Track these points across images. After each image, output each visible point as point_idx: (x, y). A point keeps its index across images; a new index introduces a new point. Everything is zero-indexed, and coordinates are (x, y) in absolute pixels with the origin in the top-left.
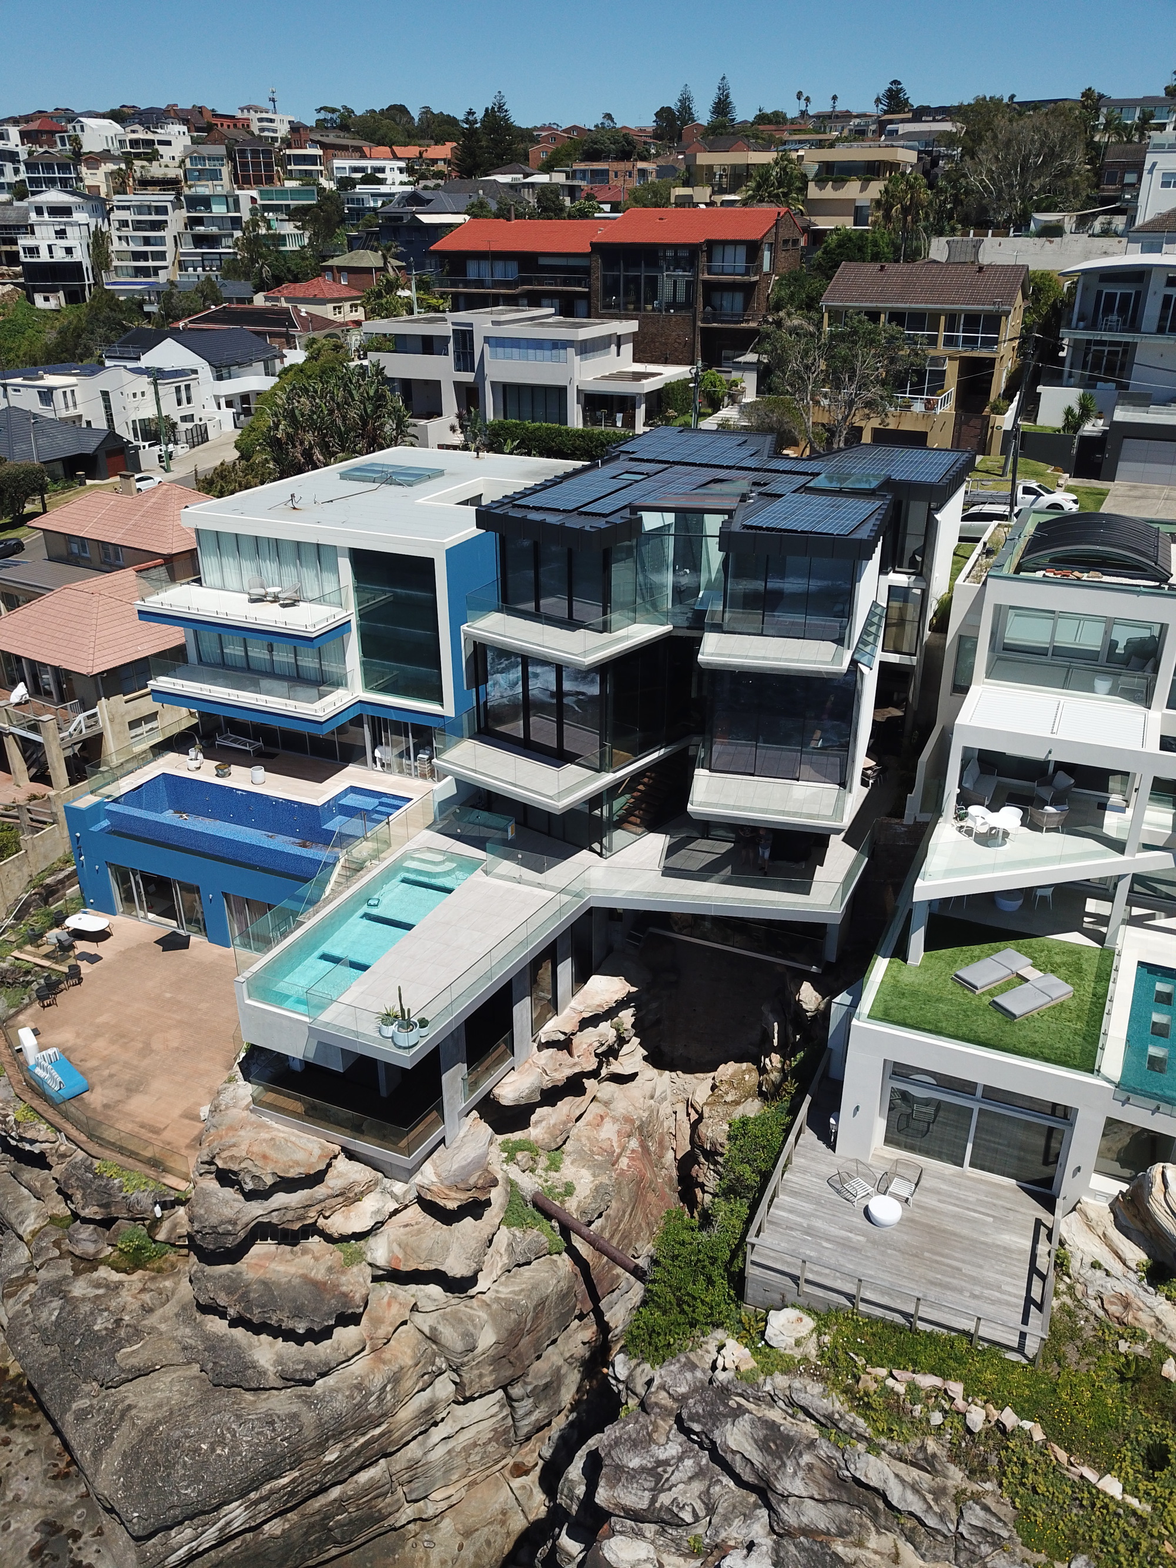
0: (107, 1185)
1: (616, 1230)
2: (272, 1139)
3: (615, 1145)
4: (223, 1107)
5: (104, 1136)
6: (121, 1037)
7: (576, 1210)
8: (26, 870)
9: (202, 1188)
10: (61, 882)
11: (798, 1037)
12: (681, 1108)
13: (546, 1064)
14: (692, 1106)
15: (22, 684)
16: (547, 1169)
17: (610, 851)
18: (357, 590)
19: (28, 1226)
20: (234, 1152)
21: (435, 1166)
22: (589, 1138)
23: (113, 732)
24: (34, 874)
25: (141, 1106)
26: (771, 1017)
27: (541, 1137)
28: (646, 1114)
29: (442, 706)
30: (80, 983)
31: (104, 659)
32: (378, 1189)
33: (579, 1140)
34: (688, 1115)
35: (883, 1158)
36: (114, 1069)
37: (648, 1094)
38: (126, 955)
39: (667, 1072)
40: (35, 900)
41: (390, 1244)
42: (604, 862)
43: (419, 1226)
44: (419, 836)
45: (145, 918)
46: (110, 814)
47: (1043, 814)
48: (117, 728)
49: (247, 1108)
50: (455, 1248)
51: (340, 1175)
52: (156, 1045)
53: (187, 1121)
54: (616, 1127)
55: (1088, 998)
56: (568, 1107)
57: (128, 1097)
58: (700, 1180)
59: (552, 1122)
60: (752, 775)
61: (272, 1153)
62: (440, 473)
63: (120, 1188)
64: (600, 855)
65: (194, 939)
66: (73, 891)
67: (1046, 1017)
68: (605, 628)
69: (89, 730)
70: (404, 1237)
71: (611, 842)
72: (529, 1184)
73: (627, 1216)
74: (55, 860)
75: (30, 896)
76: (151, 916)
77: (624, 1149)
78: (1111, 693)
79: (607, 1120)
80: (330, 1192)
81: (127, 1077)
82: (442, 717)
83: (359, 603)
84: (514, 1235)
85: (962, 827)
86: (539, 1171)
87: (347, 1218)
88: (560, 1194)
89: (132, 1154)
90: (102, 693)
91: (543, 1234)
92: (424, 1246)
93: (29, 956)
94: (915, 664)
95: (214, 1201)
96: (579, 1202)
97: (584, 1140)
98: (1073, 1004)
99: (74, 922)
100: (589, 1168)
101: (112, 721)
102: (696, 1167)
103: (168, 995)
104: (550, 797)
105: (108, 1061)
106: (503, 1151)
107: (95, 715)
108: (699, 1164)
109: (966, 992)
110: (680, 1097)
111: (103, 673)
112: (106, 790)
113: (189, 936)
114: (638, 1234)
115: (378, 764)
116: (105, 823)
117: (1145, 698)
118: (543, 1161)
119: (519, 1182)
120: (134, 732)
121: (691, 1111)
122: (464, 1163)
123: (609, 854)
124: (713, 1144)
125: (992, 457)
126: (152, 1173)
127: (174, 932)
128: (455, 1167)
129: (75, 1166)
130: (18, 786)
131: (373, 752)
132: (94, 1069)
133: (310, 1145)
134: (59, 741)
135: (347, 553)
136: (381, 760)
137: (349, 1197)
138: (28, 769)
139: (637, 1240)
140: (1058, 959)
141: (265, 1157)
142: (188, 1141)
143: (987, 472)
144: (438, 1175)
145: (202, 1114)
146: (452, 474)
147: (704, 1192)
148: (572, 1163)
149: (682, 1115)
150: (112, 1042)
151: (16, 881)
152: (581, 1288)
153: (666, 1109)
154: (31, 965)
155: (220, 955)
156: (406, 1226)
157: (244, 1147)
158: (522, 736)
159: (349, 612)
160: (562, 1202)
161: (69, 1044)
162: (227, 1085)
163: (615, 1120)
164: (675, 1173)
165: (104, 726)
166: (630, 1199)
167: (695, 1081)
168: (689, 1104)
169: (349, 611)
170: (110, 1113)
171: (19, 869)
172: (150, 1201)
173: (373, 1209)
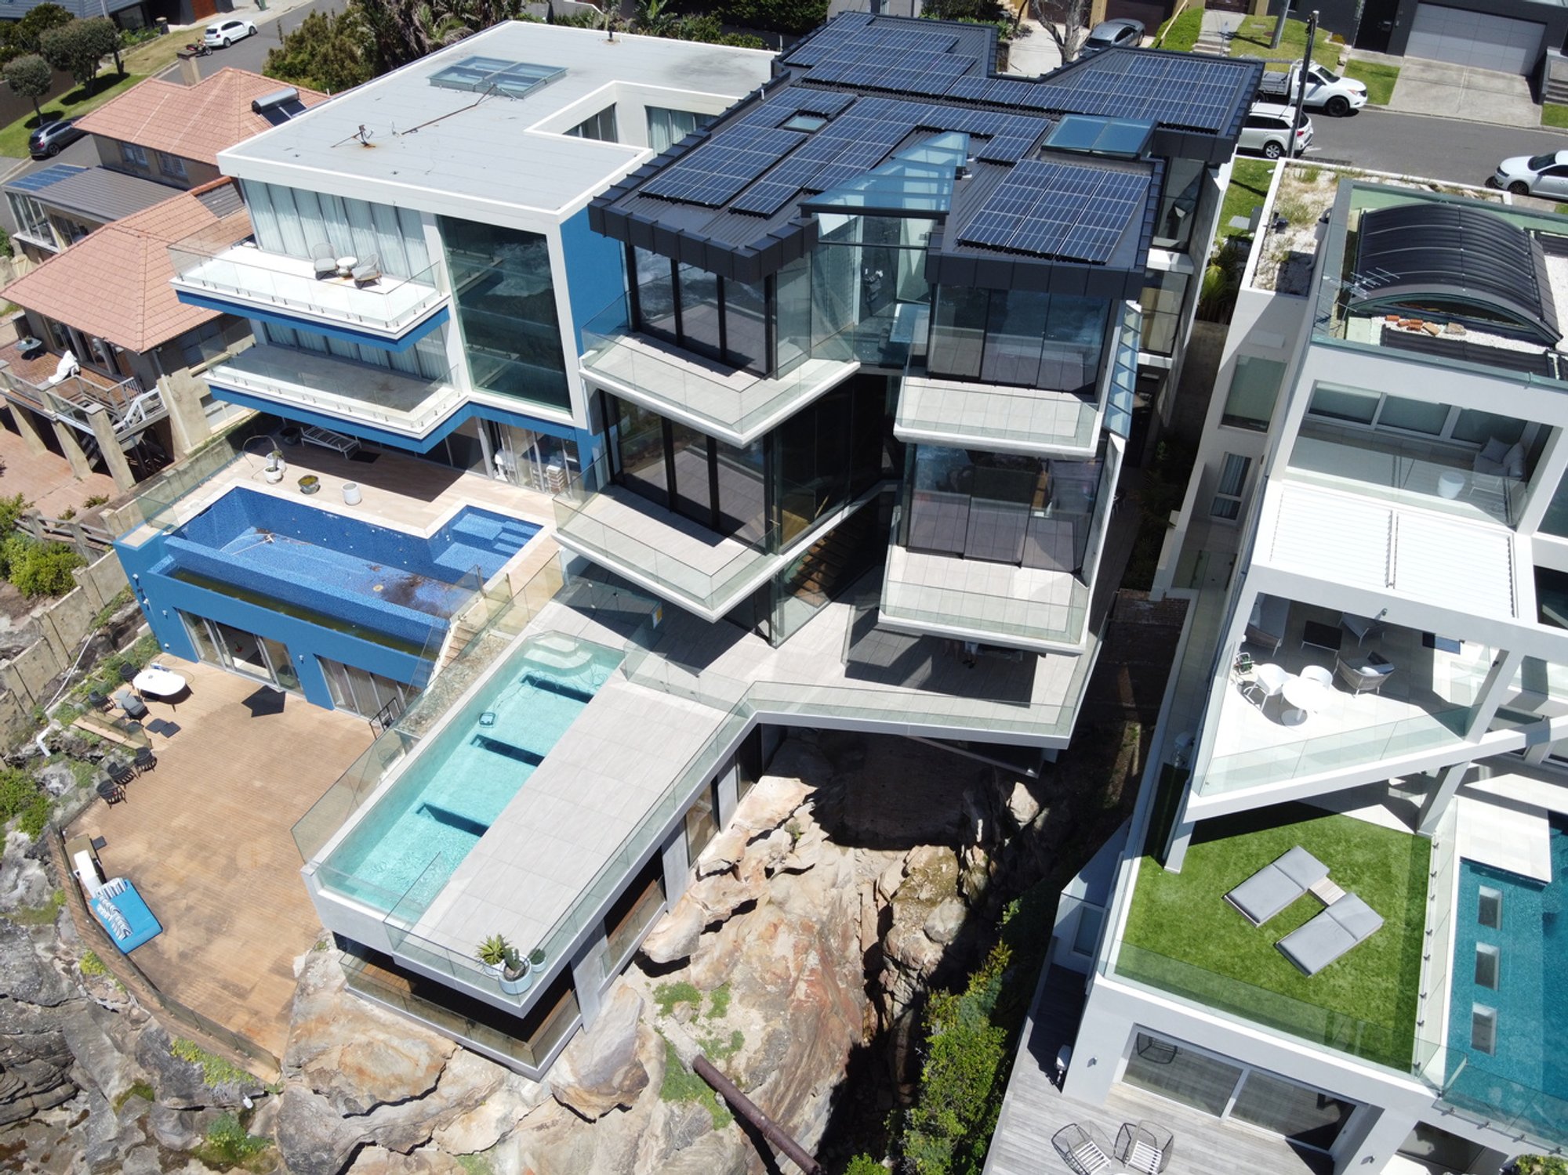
0: (186, 1070)
1: (792, 1080)
2: (370, 1044)
3: (791, 965)
4: (311, 989)
5: (181, 1001)
6: (201, 849)
7: (746, 1070)
8: (85, 608)
9: (292, 1093)
10: (131, 618)
11: (1007, 841)
12: (867, 890)
13: (707, 898)
14: (880, 892)
15: (69, 353)
16: (711, 1015)
17: (782, 635)
18: (452, 265)
19: (113, 1089)
20: (323, 1063)
21: (572, 1060)
22: (760, 958)
23: (182, 412)
24: (97, 611)
25: (223, 953)
26: (973, 810)
27: (703, 977)
28: (826, 912)
29: (571, 412)
30: (152, 767)
31: (156, 329)
32: (504, 1087)
33: (748, 962)
34: (875, 900)
35: (1121, 1099)
36: (193, 898)
37: (829, 882)
38: (207, 722)
39: (851, 849)
40: (100, 644)
41: (521, 1152)
42: (774, 655)
43: (557, 1128)
44: (544, 612)
45: (231, 666)
46: (171, 549)
47: (1358, 676)
48: (187, 408)
49: (341, 989)
50: (600, 1153)
51: (457, 1080)
52: (243, 862)
53: (277, 979)
54: (792, 940)
55: (1401, 929)
56: (735, 929)
57: (209, 942)
58: (889, 989)
59: (716, 954)
60: (961, 556)
61: (369, 1066)
62: (558, 73)
63: (201, 1076)
64: (768, 640)
65: (291, 697)
66: (144, 629)
67: (1348, 969)
68: (769, 370)
69: (151, 416)
70: (537, 1145)
71: (782, 618)
72: (688, 1042)
73: (805, 1060)
74: (122, 589)
75: (95, 638)
76: (239, 663)
77: (800, 969)
78: (1461, 497)
79: (782, 928)
80: (444, 1103)
81: (207, 911)
82: (573, 428)
83: (457, 279)
84: (672, 1112)
85: (1245, 684)
86: (702, 1020)
87: (467, 1130)
88: (726, 1050)
89: (214, 1030)
90: (160, 369)
91: (703, 1107)
92: (562, 1157)
93: (92, 726)
94: (1169, 366)
95: (306, 1113)
96: (749, 1058)
97: (756, 964)
98: (1381, 942)
99: (146, 680)
100: (761, 1006)
101: (178, 400)
102: (885, 972)
103: (258, 784)
104: (701, 601)
105: (185, 886)
106: (658, 1001)
107: (156, 396)
108: (888, 970)
109: (1243, 923)
110: (866, 879)
111: (156, 347)
112: (164, 518)
113: (283, 694)
114: (818, 1072)
115: (501, 471)
116: (167, 560)
117: (1508, 511)
118: (706, 1005)
119: (677, 1043)
120: (209, 409)
121: (879, 896)
122: (607, 1052)
123: (779, 640)
124: (904, 956)
125: (1256, 17)
126: (235, 1058)
127: (266, 687)
128: (596, 1058)
129: (148, 1036)
130: (79, 479)
131: (493, 457)
132: (170, 898)
133: (416, 1050)
134: (113, 434)
135: (434, 220)
136: (503, 467)
137: (469, 1104)
138: (88, 458)
139: (817, 1079)
140: (1359, 856)
141: (360, 1071)
142: (278, 1009)
143: (1251, 40)
144: (575, 1072)
145: (295, 968)
146: (577, 73)
147: (893, 999)
148: (740, 1001)
149: (868, 899)
150: (191, 857)
151: (74, 623)
152: (753, 1154)
153: (850, 893)
154: (98, 738)
155: (321, 722)
156: (540, 1128)
157: (335, 1055)
158: (665, 487)
159: (445, 296)
160: (729, 1061)
161: (140, 861)
162: (317, 954)
163: (791, 927)
164: (860, 967)
165: (169, 408)
166: (809, 1038)
167: (883, 860)
168: (876, 889)
169: (442, 294)
170: (189, 966)
171: (77, 609)
172: (237, 1092)
173: (498, 1115)
